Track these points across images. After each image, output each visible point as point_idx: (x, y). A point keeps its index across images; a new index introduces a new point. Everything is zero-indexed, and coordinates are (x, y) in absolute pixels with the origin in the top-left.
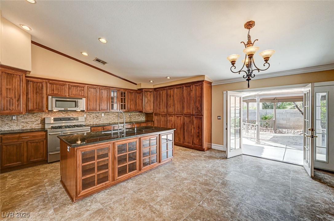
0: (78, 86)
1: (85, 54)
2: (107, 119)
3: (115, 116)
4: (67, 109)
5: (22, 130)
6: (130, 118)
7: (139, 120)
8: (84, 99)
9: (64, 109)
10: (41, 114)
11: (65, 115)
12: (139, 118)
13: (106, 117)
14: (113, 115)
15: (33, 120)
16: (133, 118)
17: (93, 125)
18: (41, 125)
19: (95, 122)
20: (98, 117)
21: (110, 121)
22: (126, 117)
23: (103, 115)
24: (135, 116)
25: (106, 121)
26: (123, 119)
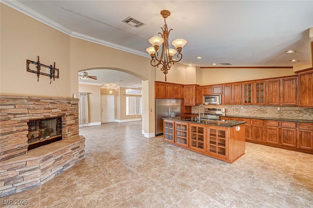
2: (247, 112)
3: (257, 109)
4: (210, 103)
6: (281, 113)
8: (220, 95)
12: (301, 115)
13: (245, 110)
14: (254, 109)
16: (286, 114)
17: (233, 116)
19: (235, 114)
20: (237, 109)
21: (250, 114)
22: (272, 112)
23: (242, 108)
24: (290, 111)
25: (246, 114)
26: (267, 114)
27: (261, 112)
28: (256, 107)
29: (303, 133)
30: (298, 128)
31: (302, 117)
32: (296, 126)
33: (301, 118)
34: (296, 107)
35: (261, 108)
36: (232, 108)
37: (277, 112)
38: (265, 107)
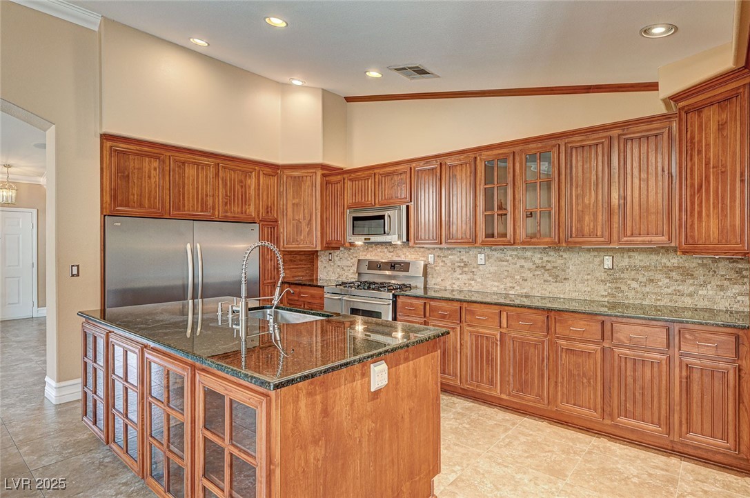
0: (394, 173)
1: (374, 74)
2: (497, 277)
3: (531, 265)
4: (370, 239)
6: (615, 280)
8: (403, 208)
14: (522, 262)
15: (349, 263)
16: (634, 284)
17: (453, 291)
19: (457, 283)
20: (466, 265)
21: (509, 285)
22: (586, 277)
23: (481, 257)
24: (651, 274)
25: (496, 284)
26: (568, 286)
27: (546, 276)
28: (528, 254)
29: (696, 376)
30: (677, 350)
31: (690, 295)
32: (668, 339)
33: (688, 302)
34: (672, 255)
35: (545, 259)
36: (447, 261)
37: (603, 276)
38: (561, 253)
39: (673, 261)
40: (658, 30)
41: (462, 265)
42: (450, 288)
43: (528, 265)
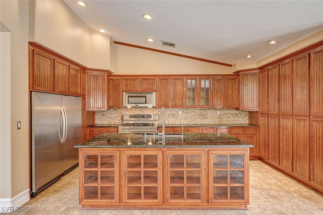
0: (149, 79)
1: (150, 40)
2: (186, 119)
3: (197, 114)
4: (138, 105)
5: (109, 125)
6: (220, 118)
7: (237, 122)
8: (154, 93)
9: (135, 105)
10: (121, 110)
11: (140, 111)
12: (236, 119)
13: (184, 116)
14: (194, 113)
15: (116, 116)
16: (225, 119)
17: (169, 124)
18: (121, 121)
19: (170, 122)
20: (174, 115)
21: (190, 121)
22: (213, 117)
23: (180, 112)
24: (229, 115)
25: (185, 121)
26: (208, 120)
27: (202, 117)
28: (196, 111)
30: (245, 134)
31: (237, 121)
32: (243, 132)
34: (233, 110)
35: (201, 112)
36: (166, 114)
37: (217, 117)
38: (206, 110)
39: (234, 112)
40: (249, 56)
41: (173, 115)
42: (168, 124)
43: (196, 114)
